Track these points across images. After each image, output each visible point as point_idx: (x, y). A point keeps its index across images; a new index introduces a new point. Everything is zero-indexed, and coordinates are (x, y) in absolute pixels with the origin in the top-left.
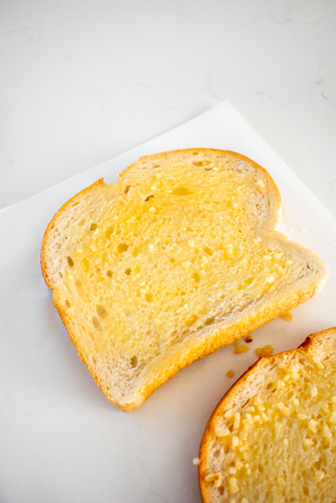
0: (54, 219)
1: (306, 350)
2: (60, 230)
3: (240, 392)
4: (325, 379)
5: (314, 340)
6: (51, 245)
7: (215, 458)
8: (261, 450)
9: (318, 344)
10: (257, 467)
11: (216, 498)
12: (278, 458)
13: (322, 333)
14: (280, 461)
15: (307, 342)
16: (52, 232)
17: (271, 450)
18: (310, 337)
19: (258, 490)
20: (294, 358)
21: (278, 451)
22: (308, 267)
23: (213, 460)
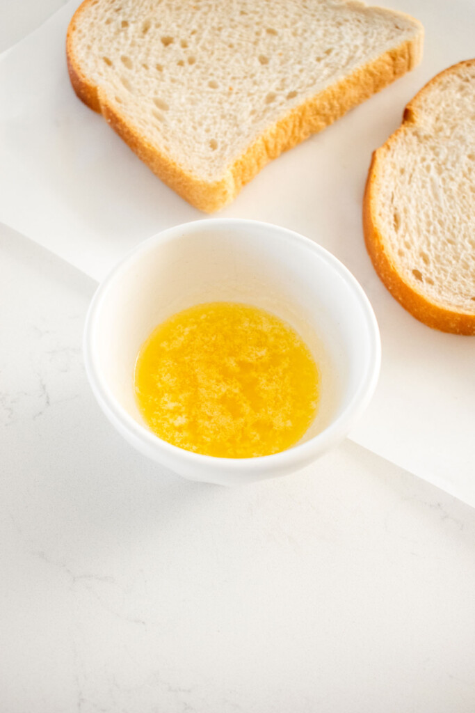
0: (73, 21)
1: (413, 121)
2: (85, 31)
3: (379, 189)
4: (449, 138)
5: (414, 109)
6: (79, 47)
7: (403, 258)
8: (438, 227)
9: (419, 110)
10: (447, 242)
11: (430, 290)
12: (460, 224)
13: (415, 98)
14: (463, 225)
15: (407, 115)
16: (74, 35)
17: (448, 222)
18: (408, 107)
19: (463, 261)
20: (406, 134)
21: (454, 218)
22: (397, 27)
23: (402, 261)
